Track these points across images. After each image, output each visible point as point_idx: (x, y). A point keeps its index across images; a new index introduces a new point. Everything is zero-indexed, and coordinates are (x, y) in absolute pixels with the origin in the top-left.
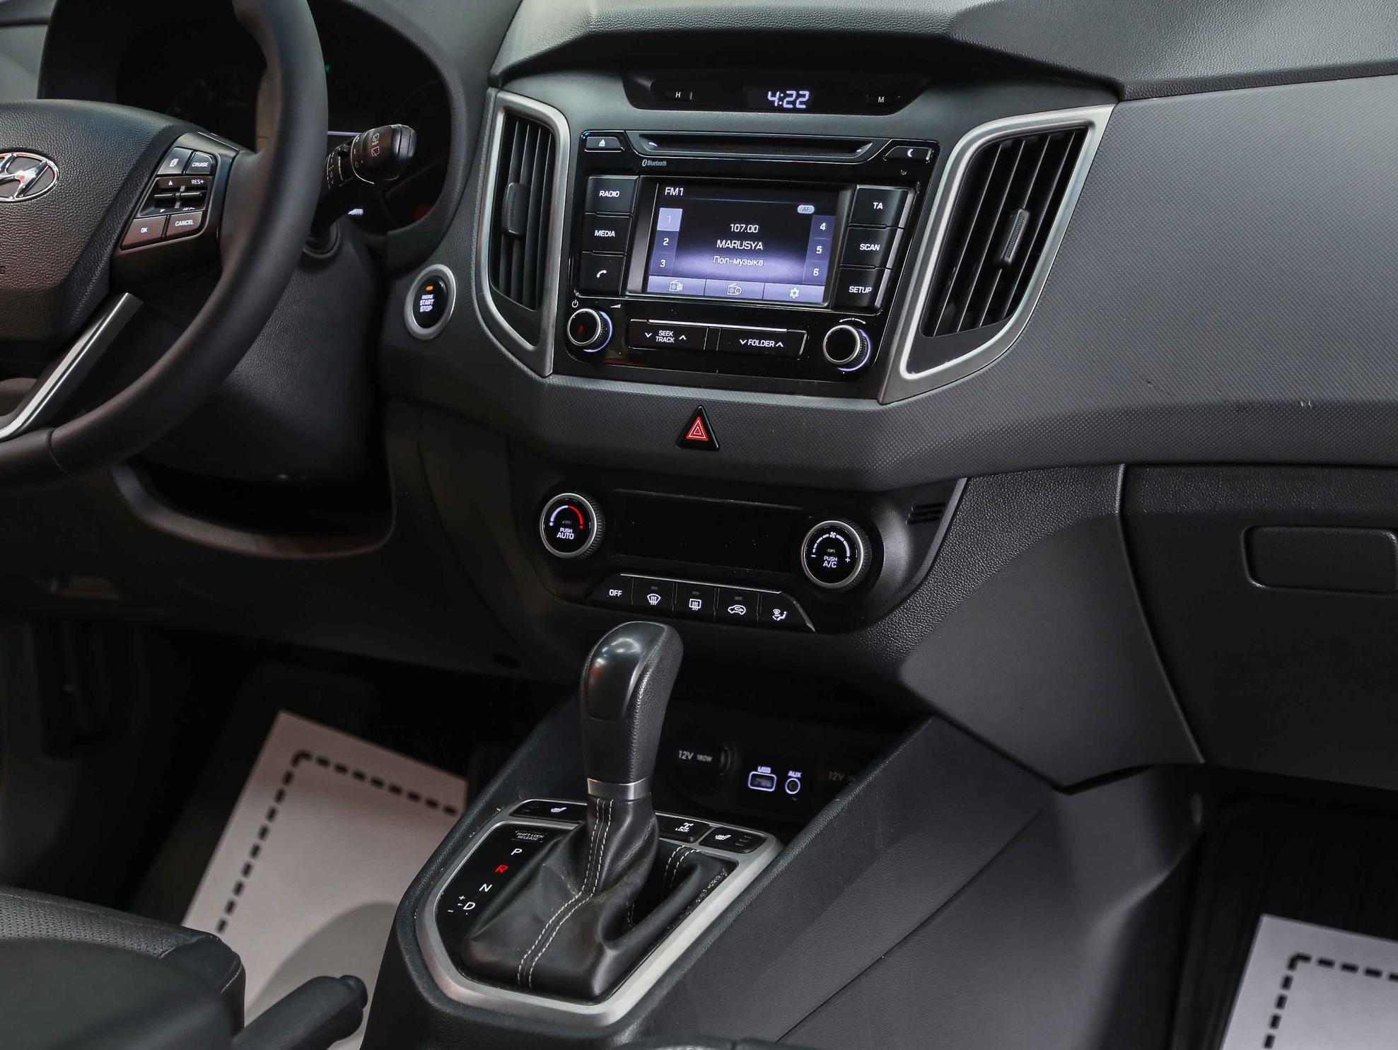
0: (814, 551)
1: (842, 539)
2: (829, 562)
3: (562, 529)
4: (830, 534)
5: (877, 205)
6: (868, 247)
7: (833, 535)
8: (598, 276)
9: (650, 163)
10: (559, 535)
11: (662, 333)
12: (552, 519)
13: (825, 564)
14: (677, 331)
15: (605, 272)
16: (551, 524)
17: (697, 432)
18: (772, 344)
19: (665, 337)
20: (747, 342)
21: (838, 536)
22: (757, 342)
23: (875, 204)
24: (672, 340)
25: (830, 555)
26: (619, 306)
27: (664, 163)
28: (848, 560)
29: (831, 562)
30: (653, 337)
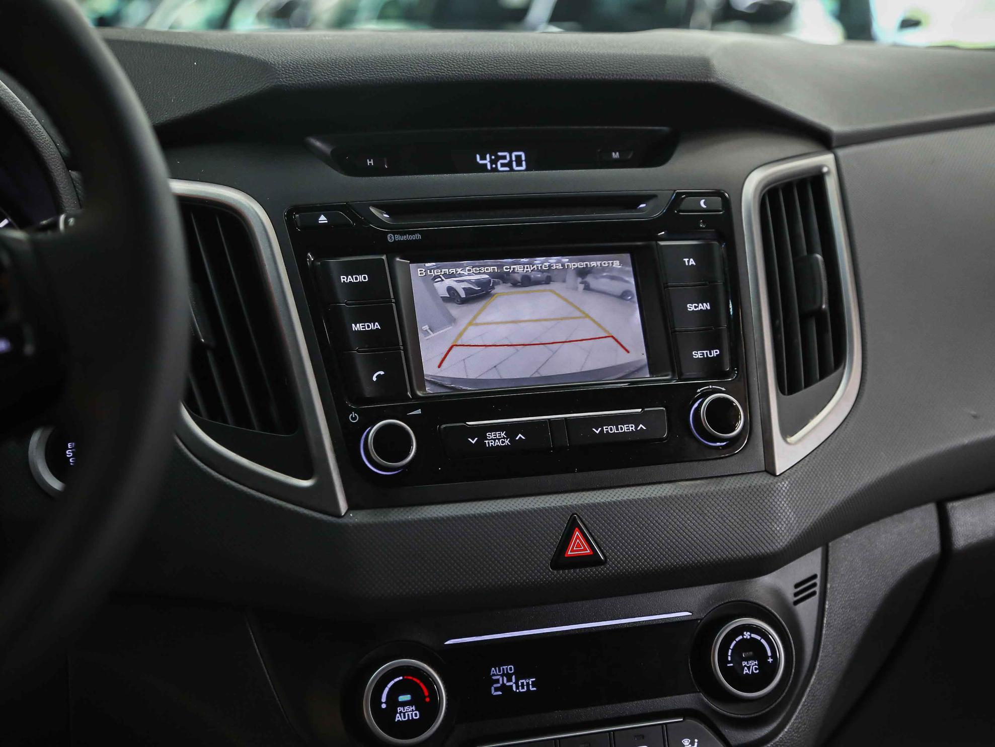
0: (729, 659)
1: (758, 638)
2: (749, 668)
3: (400, 709)
4: (743, 635)
5: (688, 262)
6: (696, 307)
7: (747, 635)
8: (374, 379)
9: (398, 238)
10: (398, 718)
11: (491, 435)
12: (384, 699)
13: (746, 671)
14: (511, 430)
15: (382, 373)
16: (384, 706)
17: (578, 547)
18: (632, 428)
19: (496, 440)
20: (602, 430)
21: (753, 635)
22: (614, 428)
23: (686, 260)
24: (507, 442)
25: (747, 659)
26: (419, 412)
27: (418, 237)
28: (770, 660)
29: (751, 667)
30: (481, 443)
